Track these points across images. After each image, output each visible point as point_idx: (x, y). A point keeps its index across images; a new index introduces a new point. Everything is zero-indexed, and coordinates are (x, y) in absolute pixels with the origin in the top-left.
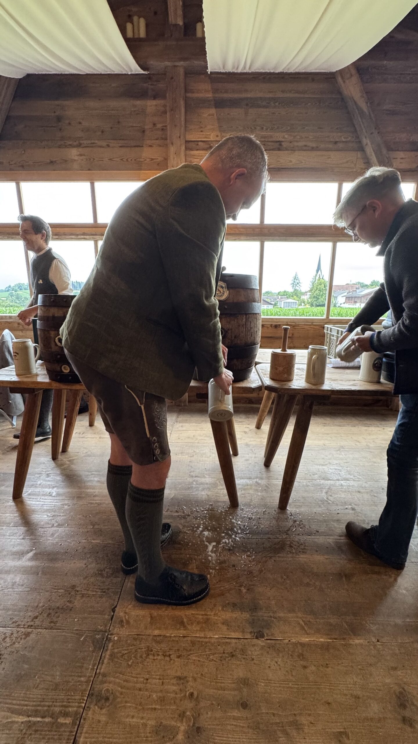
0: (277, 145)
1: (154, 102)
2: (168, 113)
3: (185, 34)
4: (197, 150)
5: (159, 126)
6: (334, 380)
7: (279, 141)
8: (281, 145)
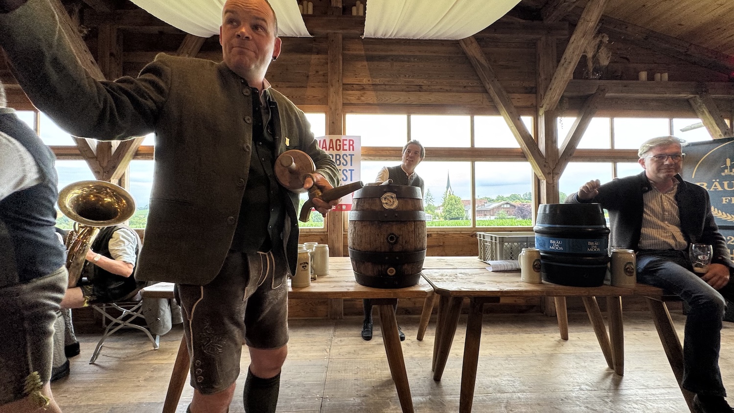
0: (418, 88)
1: (318, 56)
2: (329, 64)
3: (343, 13)
4: (353, 90)
5: (321, 73)
6: (499, 282)
7: (419, 85)
8: (421, 88)
